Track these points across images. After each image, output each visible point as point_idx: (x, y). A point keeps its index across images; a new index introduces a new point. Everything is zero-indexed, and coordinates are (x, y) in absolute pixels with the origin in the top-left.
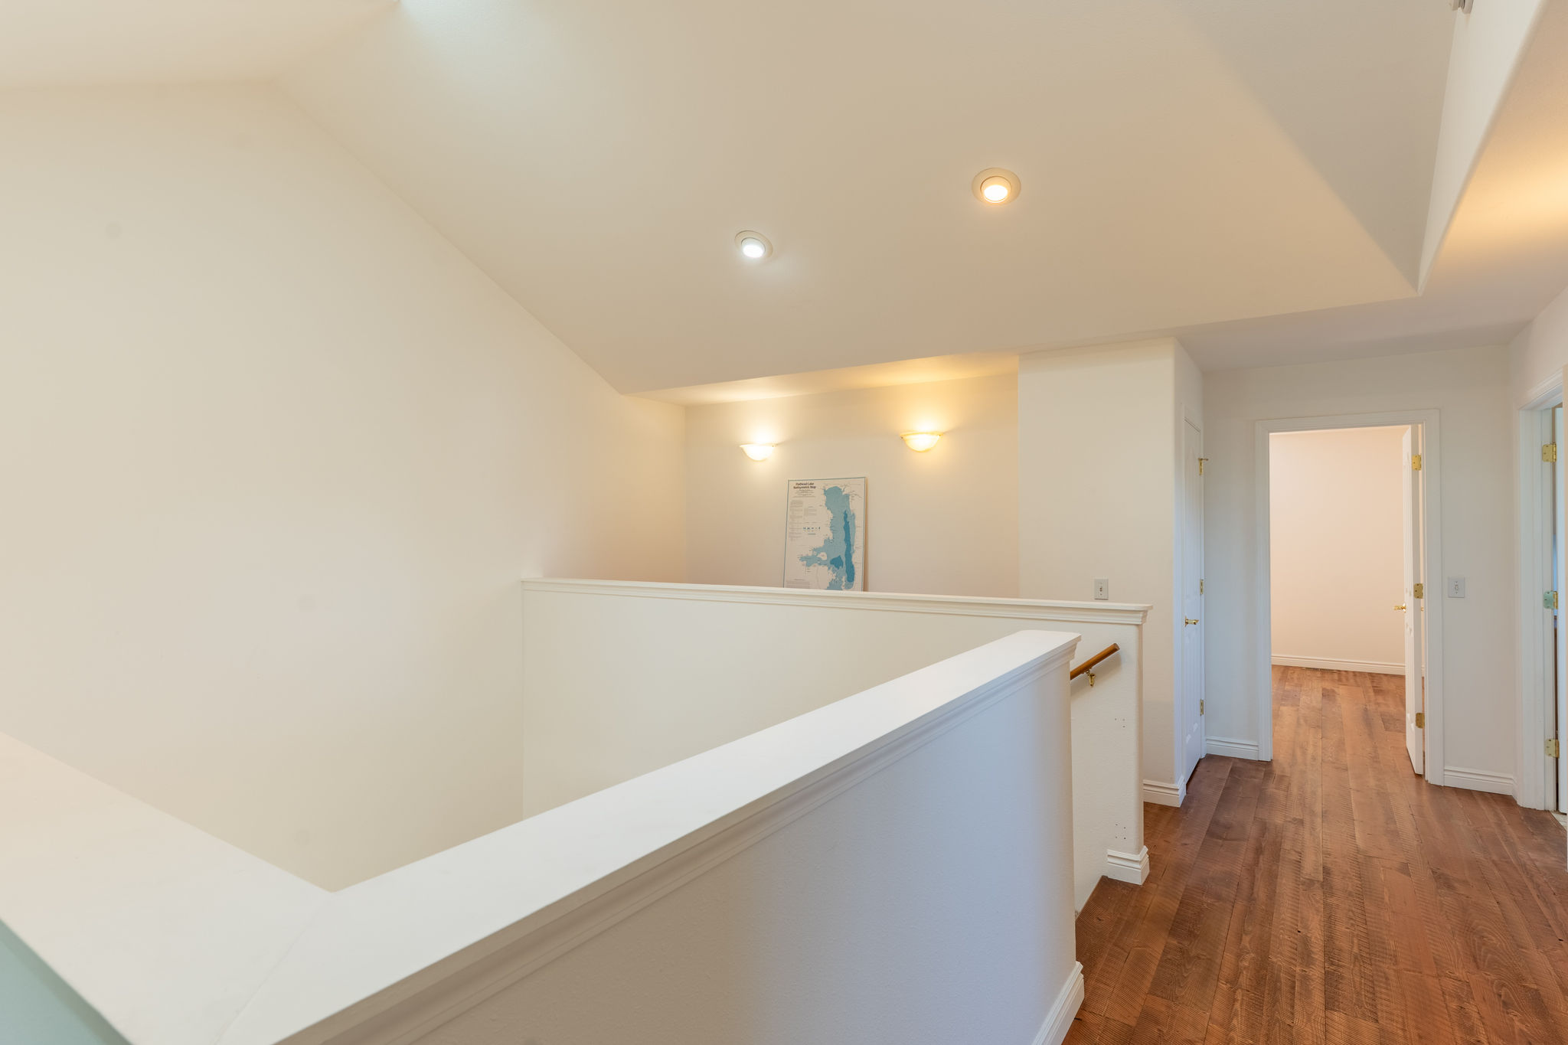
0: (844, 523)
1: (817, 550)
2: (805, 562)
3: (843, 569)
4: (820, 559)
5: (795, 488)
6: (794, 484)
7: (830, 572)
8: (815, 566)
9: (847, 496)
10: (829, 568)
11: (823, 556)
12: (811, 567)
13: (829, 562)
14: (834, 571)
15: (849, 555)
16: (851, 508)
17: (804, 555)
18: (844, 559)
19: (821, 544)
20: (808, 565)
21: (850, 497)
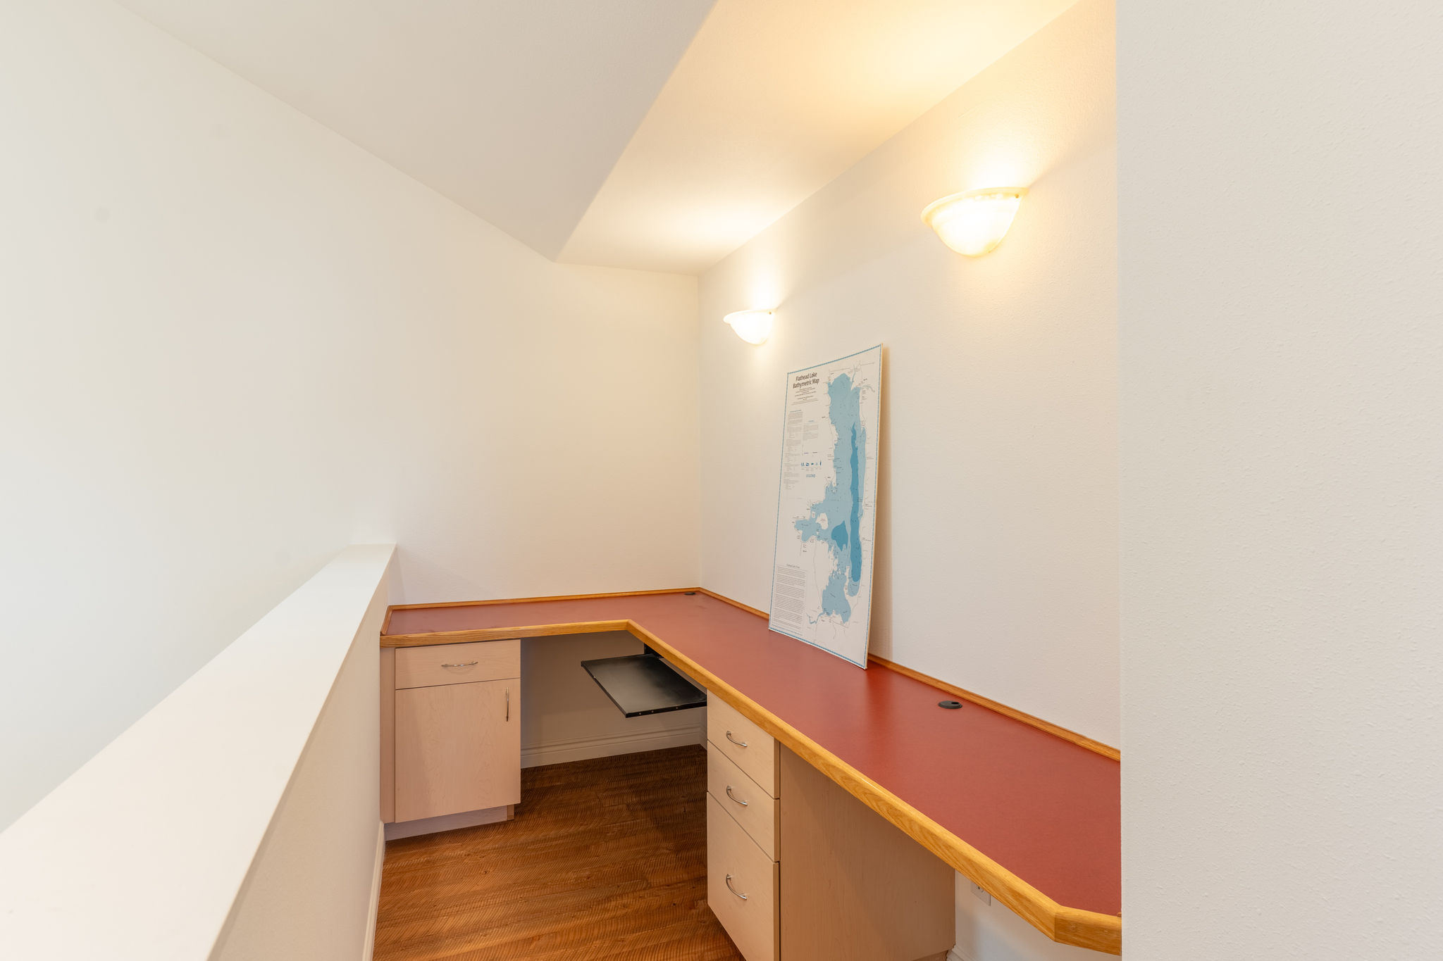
0: (851, 452)
1: (816, 508)
2: (801, 532)
3: (847, 550)
4: (818, 528)
5: (795, 386)
6: (793, 380)
7: (832, 556)
8: (812, 541)
9: (857, 390)
10: (830, 547)
11: (823, 520)
12: (808, 544)
13: (830, 532)
14: (836, 553)
15: (855, 522)
16: (862, 419)
17: (801, 518)
18: (849, 529)
19: (820, 496)
20: (805, 538)
21: (861, 393)
